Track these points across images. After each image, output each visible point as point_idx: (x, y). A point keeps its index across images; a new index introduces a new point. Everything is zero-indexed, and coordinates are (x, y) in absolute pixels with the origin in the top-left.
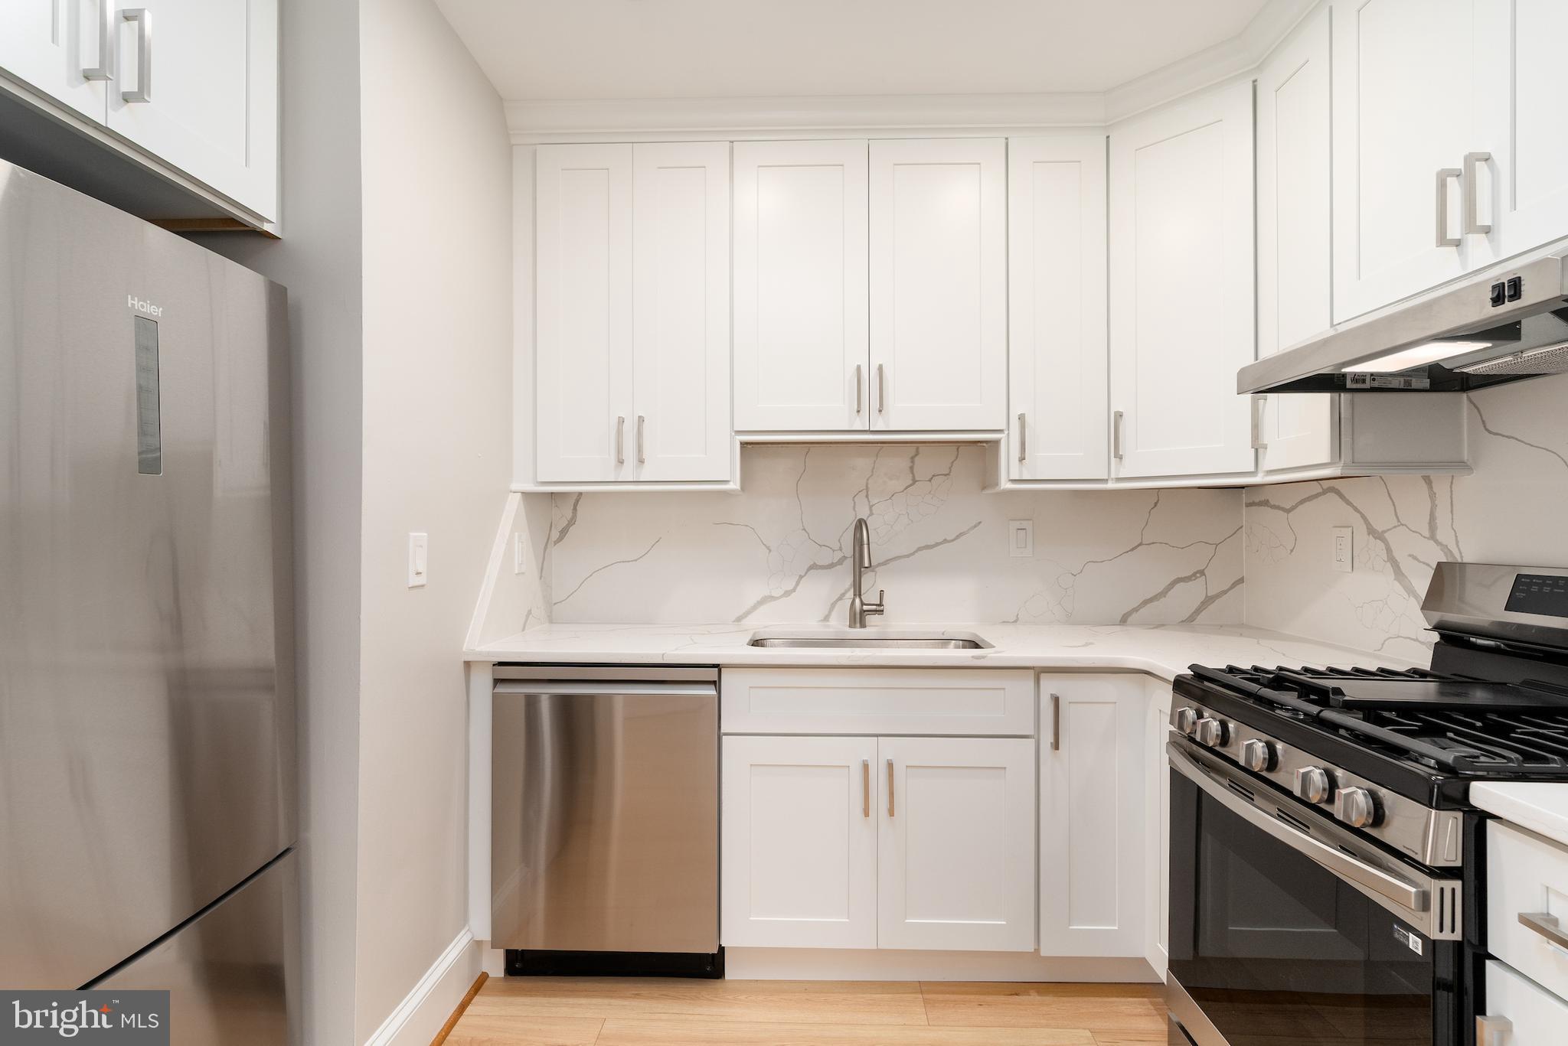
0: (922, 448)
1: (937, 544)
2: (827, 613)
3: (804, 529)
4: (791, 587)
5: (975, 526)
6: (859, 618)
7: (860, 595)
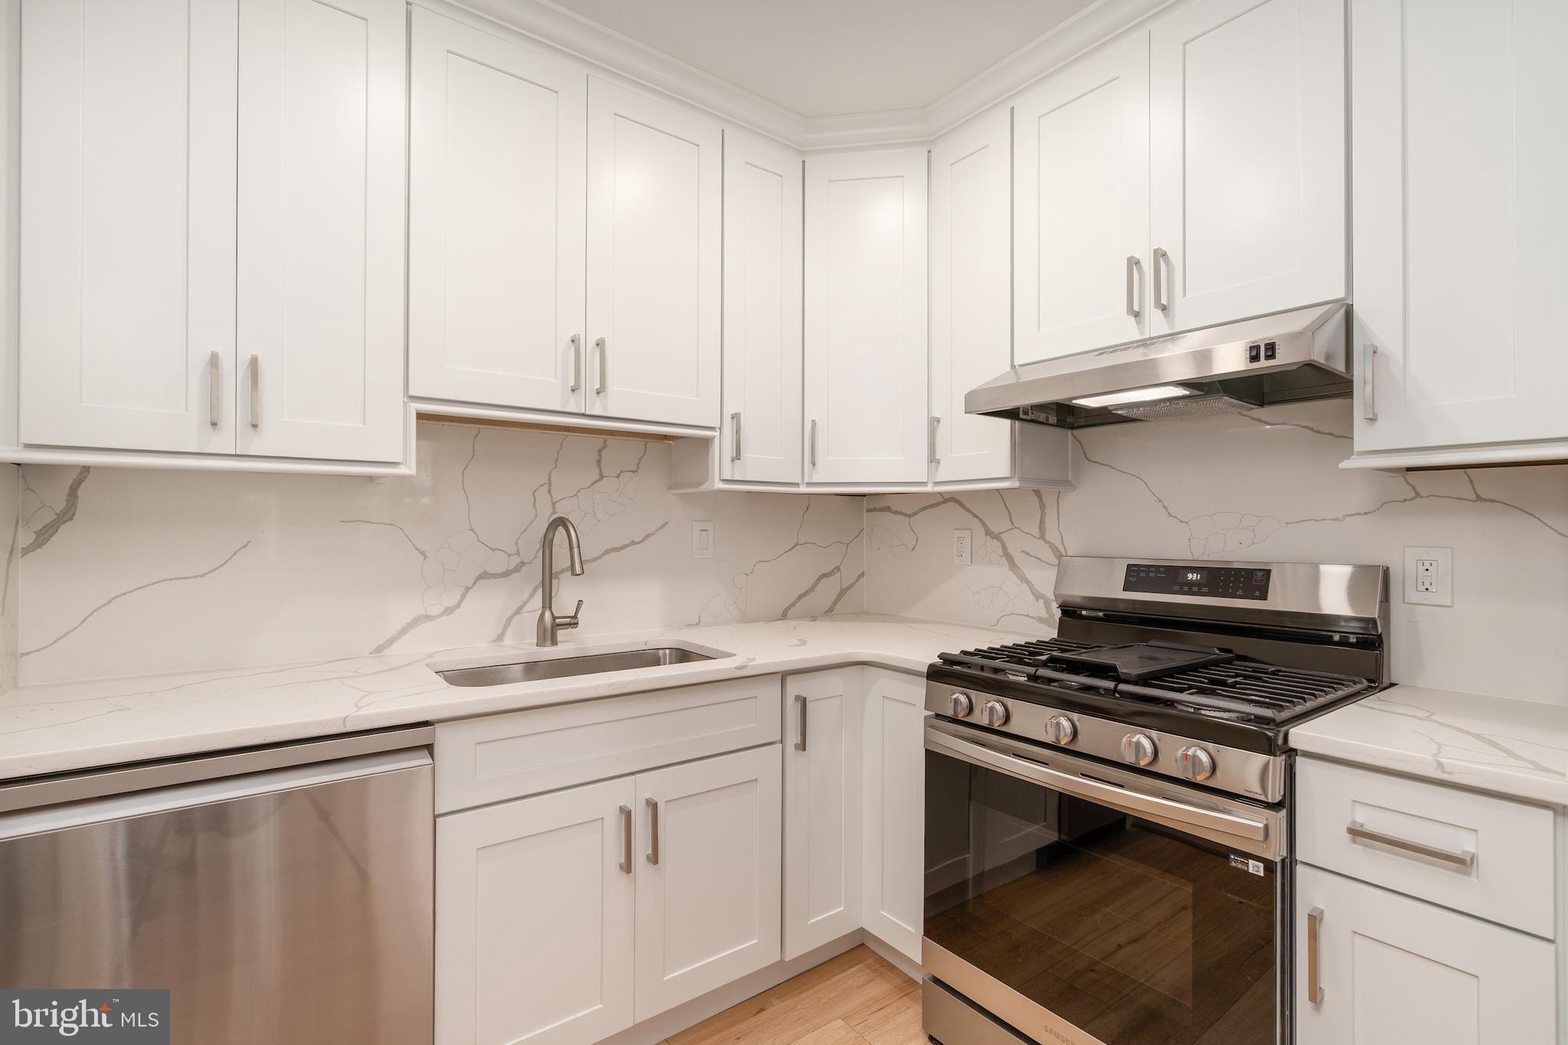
0: (610, 440)
1: (625, 547)
2: (501, 631)
3: (472, 530)
4: (453, 602)
5: (662, 527)
7: (550, 607)
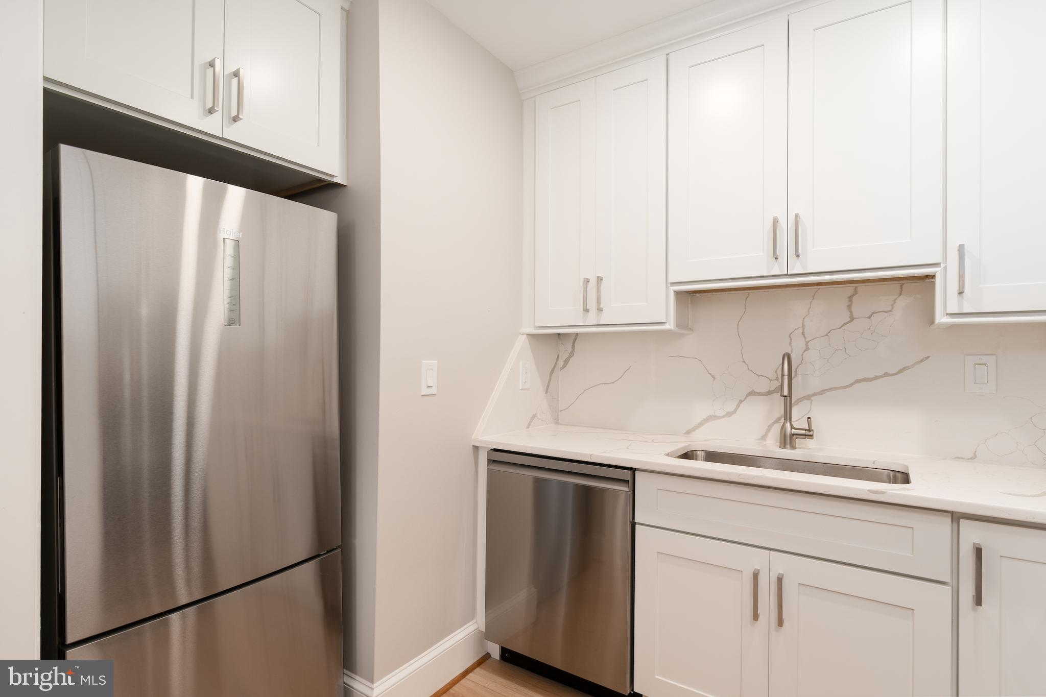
0: (861, 288)
1: (876, 378)
2: (764, 433)
3: (744, 362)
4: (731, 409)
5: (922, 361)
6: (788, 440)
7: (790, 420)
